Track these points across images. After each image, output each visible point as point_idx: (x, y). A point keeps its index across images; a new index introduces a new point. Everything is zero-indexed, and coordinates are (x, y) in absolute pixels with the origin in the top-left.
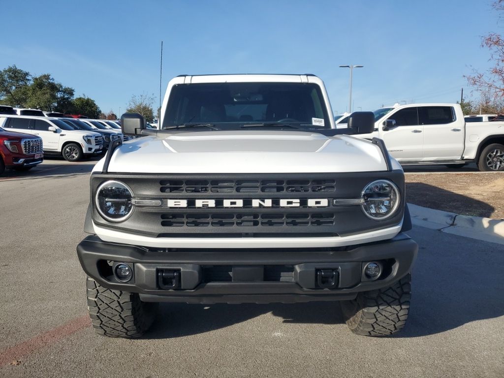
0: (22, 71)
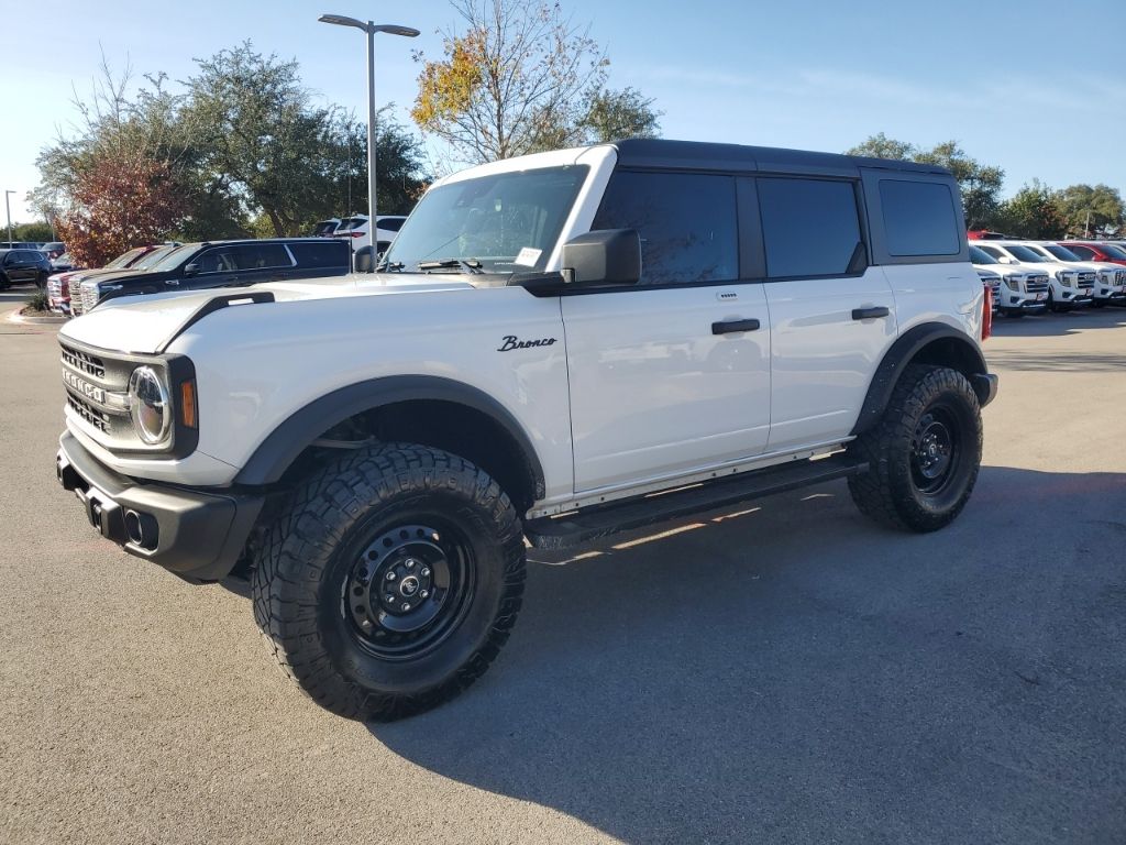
0: (896, 143)
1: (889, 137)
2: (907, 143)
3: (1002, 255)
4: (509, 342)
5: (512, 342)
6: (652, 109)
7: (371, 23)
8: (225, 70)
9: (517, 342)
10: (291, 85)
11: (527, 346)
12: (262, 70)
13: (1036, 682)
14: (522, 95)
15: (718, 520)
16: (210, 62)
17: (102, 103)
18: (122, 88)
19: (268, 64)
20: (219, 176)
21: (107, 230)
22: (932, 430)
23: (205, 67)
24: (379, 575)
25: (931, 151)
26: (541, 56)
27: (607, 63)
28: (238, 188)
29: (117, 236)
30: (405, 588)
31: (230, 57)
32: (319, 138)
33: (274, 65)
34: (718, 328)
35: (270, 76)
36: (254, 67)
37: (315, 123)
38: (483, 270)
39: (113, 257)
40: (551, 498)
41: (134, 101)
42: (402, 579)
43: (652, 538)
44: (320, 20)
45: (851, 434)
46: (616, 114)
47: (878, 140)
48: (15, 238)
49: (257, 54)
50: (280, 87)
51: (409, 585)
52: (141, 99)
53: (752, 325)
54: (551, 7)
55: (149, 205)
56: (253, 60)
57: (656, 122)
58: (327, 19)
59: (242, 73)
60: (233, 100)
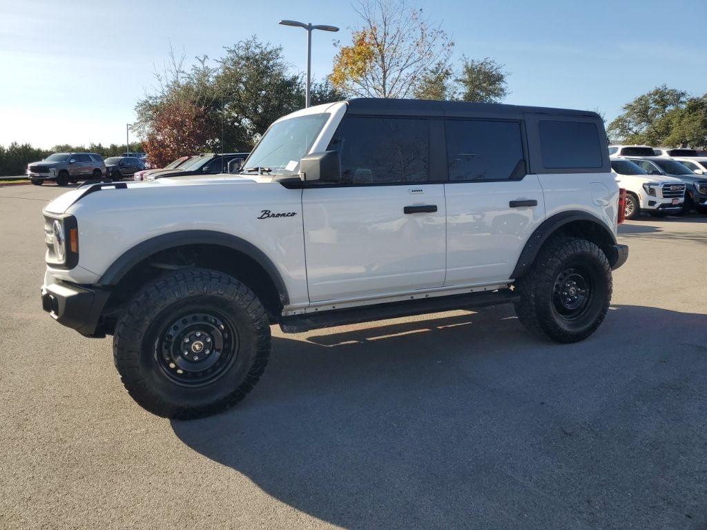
0: (675, 91)
1: (670, 87)
2: (683, 91)
3: (698, 168)
4: (265, 213)
5: (267, 214)
6: (502, 72)
7: (310, 24)
8: (241, 53)
9: (271, 214)
10: (278, 61)
11: (277, 216)
12: (262, 52)
13: (570, 435)
14: (398, 66)
15: (440, 328)
16: (233, 48)
17: (169, 74)
18: (180, 66)
19: (265, 49)
20: (236, 115)
21: (169, 146)
22: (573, 279)
23: (230, 51)
24: (180, 339)
25: (701, 96)
26: (411, 41)
27: (453, 44)
28: (246, 122)
29: (173, 151)
30: (195, 348)
31: (244, 45)
32: (294, 93)
33: (268, 50)
34: (408, 210)
35: (267, 56)
36: (258, 51)
37: (292, 83)
38: (270, 173)
39: (171, 162)
40: (293, 304)
41: (190, 72)
42: (193, 342)
43: (393, 335)
44: (280, 23)
45: (510, 279)
46: (478, 75)
47: (662, 89)
48: (132, 151)
49: (259, 43)
50: (271, 63)
51: (197, 347)
52: (193, 71)
53: (432, 209)
54: (418, 10)
55: (191, 132)
56: (257, 46)
57: (504, 80)
58: (284, 23)
59: (250, 54)
60: (245, 70)
